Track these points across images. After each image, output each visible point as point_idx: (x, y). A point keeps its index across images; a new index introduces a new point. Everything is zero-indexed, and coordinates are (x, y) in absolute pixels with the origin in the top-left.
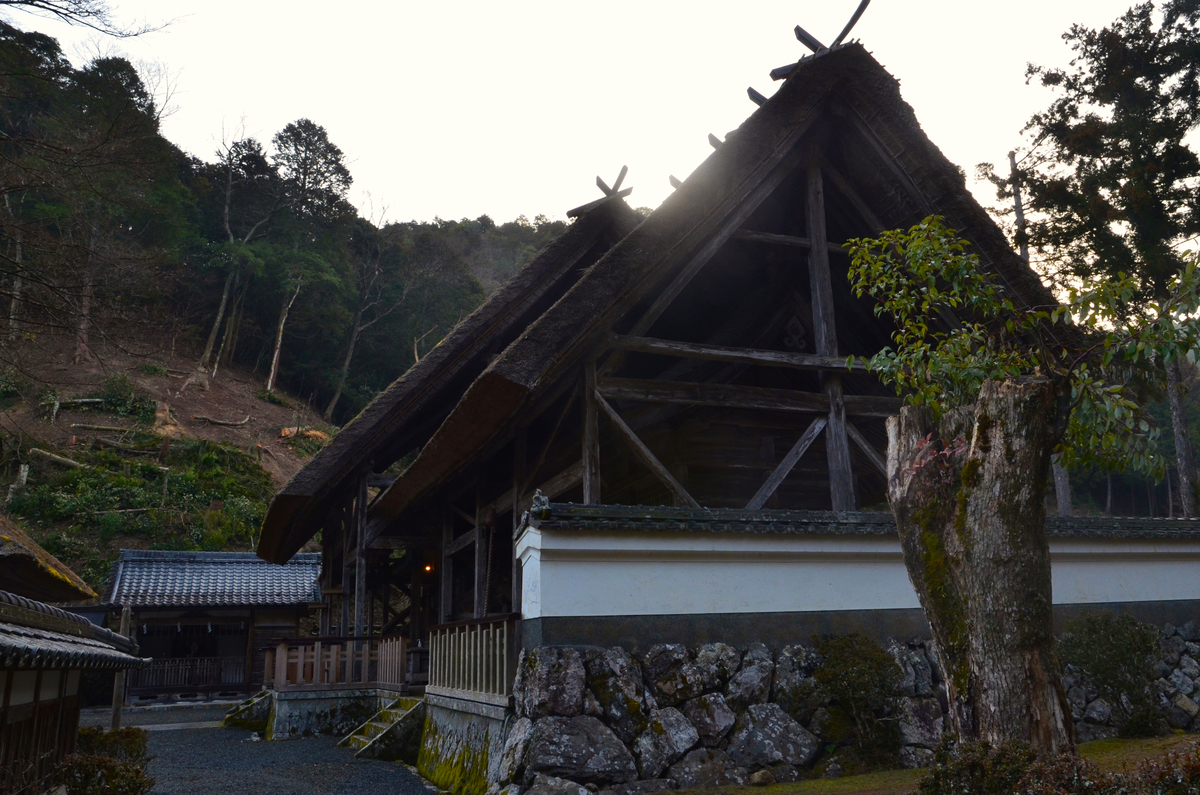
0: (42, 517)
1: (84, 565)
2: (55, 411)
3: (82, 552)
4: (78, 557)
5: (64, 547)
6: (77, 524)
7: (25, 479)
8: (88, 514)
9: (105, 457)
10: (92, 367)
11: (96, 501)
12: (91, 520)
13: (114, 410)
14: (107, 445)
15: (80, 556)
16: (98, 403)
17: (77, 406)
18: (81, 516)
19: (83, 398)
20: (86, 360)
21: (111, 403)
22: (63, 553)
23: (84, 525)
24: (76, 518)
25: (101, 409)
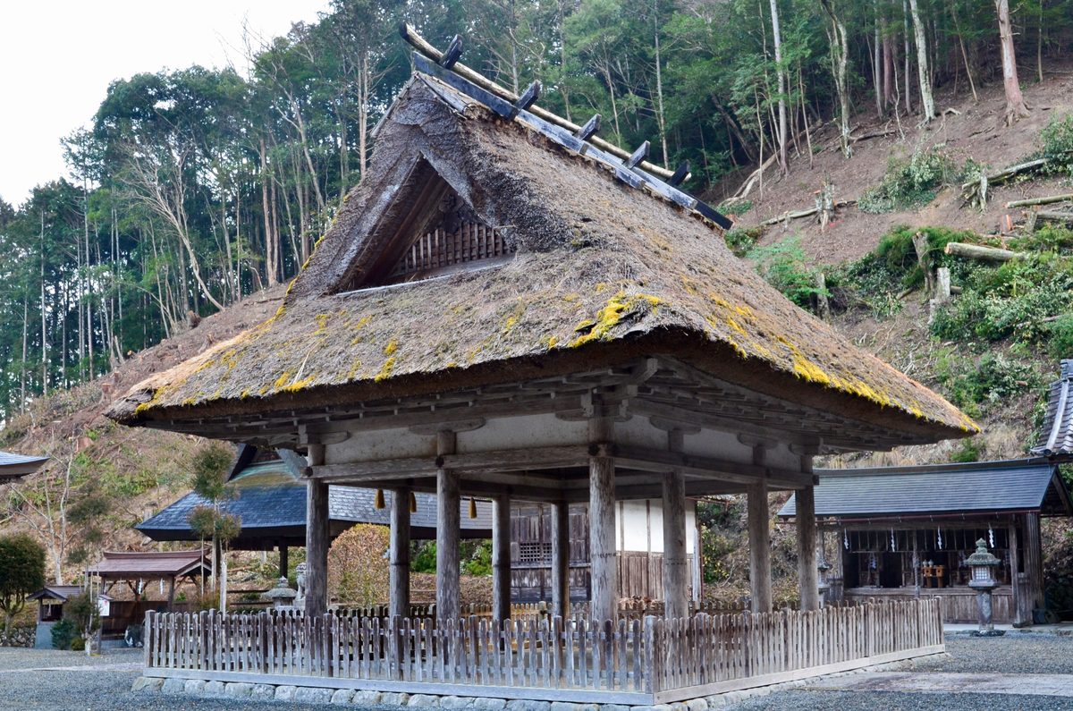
0: (974, 337)
1: (1036, 400)
2: (984, 193)
3: (1033, 381)
4: (1026, 389)
5: (1004, 375)
6: (1021, 340)
7: (947, 290)
8: (1034, 323)
9: (1051, 236)
10: (1030, 123)
11: (1044, 303)
12: (1040, 332)
13: (1063, 171)
14: (1054, 221)
15: (1029, 387)
16: (1040, 166)
17: (1011, 178)
18: (1024, 329)
19: (1018, 164)
20: (1022, 116)
21: (1057, 162)
22: (1004, 385)
23: (1032, 341)
24: (1019, 332)
25: (1045, 174)
